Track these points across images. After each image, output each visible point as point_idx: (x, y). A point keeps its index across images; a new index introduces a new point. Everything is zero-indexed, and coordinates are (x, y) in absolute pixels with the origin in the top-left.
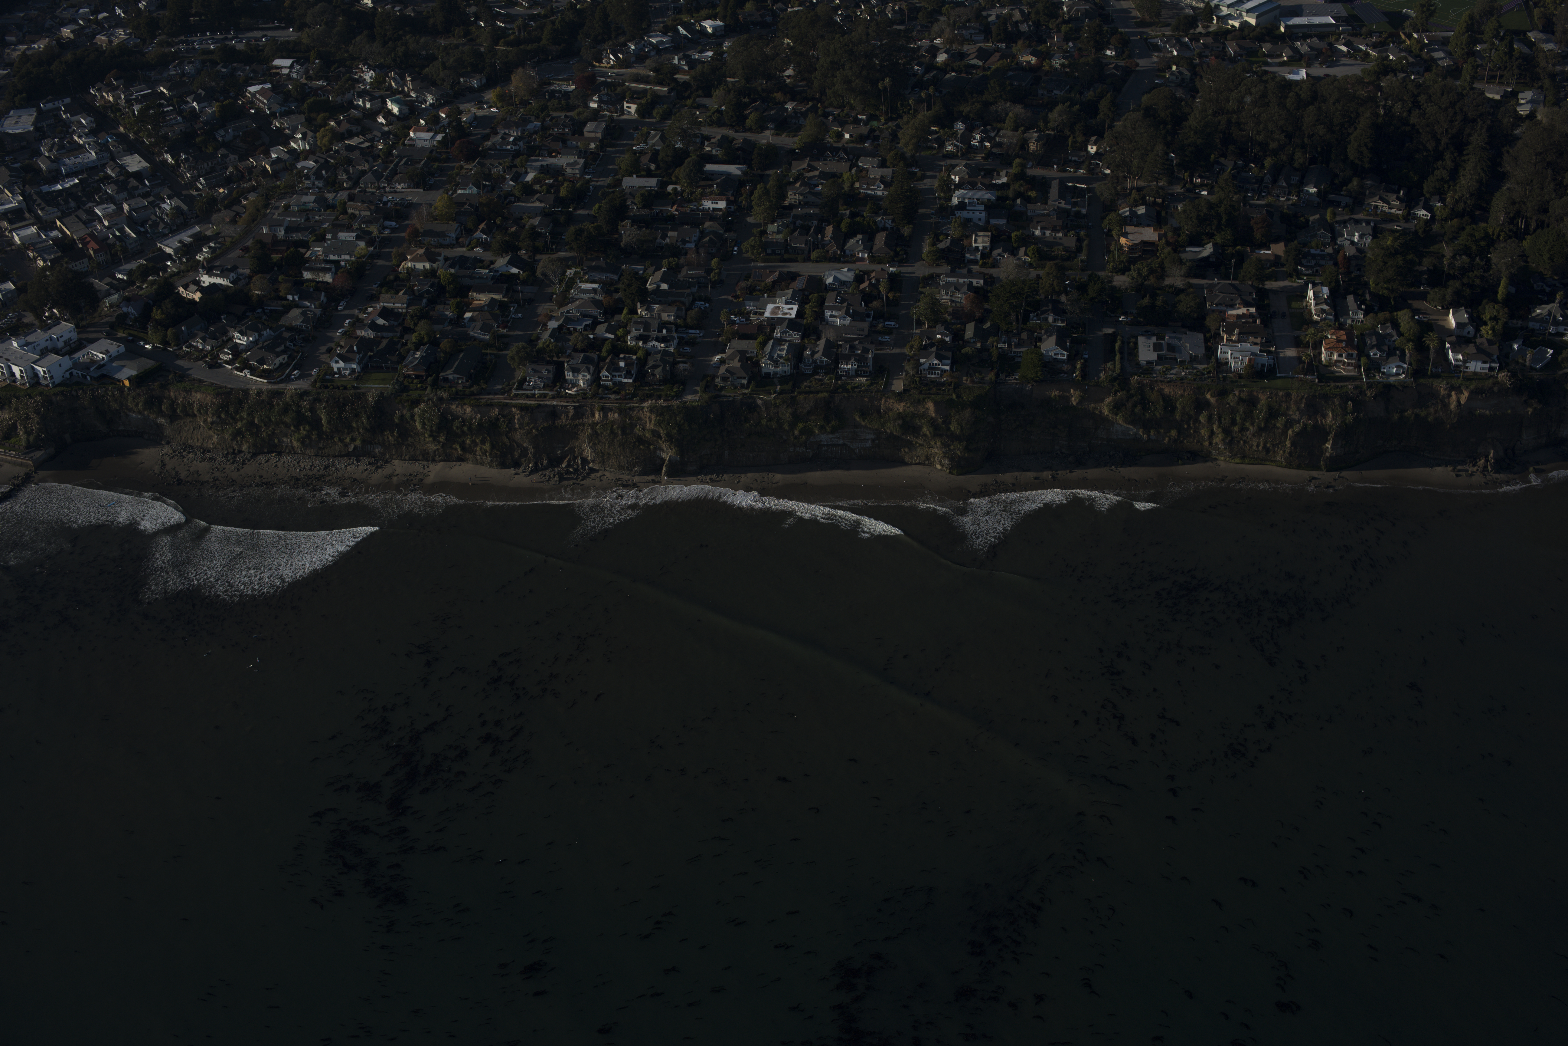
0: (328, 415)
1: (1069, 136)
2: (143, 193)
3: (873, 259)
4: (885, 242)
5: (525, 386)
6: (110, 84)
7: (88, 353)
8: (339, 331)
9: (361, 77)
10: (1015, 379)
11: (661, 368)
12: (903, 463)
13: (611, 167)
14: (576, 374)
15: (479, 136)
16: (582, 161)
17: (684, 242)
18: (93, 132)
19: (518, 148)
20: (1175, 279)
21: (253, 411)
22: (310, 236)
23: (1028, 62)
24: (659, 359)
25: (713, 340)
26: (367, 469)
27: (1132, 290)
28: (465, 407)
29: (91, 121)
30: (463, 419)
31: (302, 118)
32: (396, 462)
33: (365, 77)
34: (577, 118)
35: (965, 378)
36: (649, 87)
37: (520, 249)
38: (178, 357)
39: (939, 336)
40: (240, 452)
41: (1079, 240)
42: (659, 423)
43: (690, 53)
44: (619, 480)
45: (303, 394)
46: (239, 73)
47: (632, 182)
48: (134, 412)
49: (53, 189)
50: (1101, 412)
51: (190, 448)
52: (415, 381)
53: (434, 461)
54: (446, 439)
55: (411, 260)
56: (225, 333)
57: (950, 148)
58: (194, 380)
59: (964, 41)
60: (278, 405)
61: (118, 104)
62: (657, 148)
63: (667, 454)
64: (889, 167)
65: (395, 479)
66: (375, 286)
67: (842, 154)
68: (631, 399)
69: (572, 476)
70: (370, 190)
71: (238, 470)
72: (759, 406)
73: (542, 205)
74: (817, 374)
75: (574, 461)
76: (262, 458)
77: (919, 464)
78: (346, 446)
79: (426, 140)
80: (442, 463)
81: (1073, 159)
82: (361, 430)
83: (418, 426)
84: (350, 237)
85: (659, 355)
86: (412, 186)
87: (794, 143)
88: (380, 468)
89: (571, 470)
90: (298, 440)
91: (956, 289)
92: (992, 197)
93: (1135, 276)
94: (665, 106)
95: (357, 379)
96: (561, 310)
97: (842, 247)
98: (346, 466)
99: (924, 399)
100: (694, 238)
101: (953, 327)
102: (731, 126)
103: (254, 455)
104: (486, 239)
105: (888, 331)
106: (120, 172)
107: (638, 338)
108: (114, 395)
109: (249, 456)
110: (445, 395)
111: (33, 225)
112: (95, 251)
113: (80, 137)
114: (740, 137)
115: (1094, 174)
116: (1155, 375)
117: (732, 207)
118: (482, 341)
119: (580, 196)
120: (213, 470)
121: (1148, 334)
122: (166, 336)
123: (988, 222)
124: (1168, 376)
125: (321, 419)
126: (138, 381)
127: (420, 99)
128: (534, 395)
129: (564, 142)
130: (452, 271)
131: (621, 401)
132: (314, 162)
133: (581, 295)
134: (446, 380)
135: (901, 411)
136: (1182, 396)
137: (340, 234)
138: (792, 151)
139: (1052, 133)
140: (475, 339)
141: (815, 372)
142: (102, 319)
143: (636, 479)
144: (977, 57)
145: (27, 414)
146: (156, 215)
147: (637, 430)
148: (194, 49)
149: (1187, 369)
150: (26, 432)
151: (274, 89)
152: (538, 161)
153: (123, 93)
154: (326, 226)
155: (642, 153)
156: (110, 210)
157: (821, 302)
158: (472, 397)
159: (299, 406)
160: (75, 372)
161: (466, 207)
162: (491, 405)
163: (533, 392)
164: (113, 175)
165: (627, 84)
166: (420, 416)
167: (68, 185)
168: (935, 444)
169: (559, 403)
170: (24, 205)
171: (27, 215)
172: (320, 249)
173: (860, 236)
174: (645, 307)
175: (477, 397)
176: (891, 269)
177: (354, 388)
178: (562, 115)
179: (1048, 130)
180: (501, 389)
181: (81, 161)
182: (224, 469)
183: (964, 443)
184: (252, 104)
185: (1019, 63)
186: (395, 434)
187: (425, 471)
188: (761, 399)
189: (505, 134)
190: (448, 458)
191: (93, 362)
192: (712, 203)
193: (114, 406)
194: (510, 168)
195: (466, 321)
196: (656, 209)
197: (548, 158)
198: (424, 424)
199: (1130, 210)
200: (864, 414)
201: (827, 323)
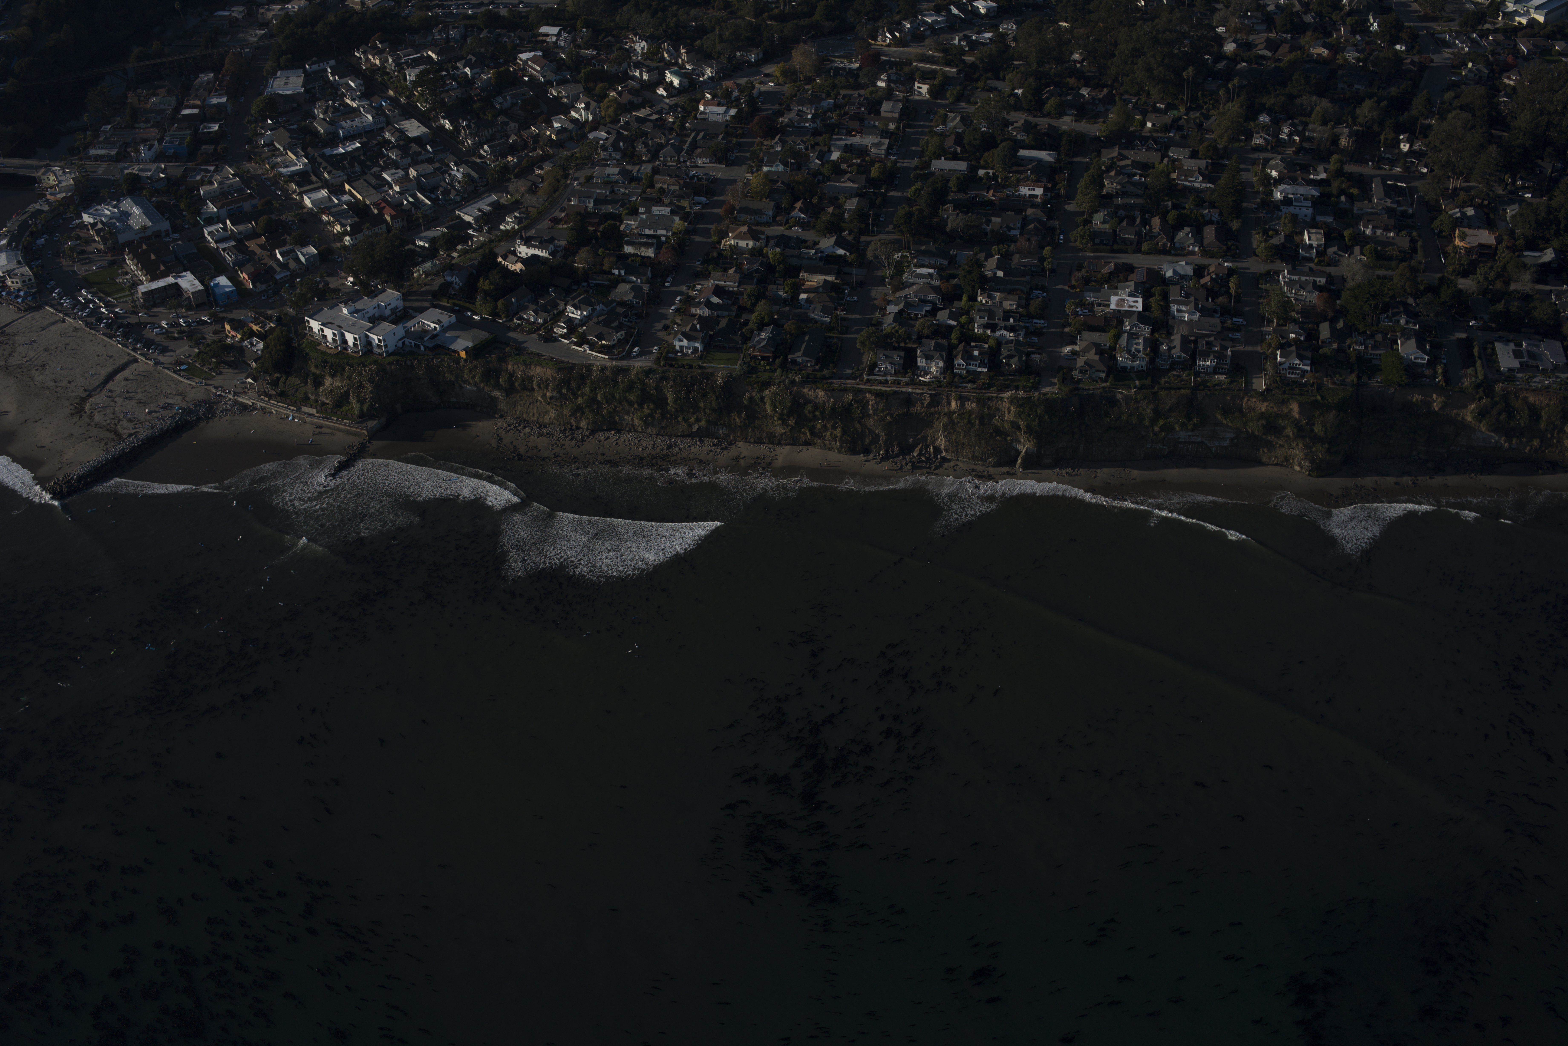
0: (675, 394)
1: (1380, 134)
2: (426, 159)
3: (1205, 253)
4: (1216, 236)
5: (876, 372)
6: (375, 47)
7: (419, 323)
8: (672, 308)
9: (631, 47)
10: (1377, 382)
11: (1016, 359)
12: (1260, 463)
13: (914, 148)
14: (929, 362)
15: (770, 112)
16: (886, 141)
17: (1009, 228)
18: (365, 96)
19: (815, 125)
20: (1523, 284)
21: (596, 388)
22: (622, 209)
23: (1319, 55)
24: (1013, 348)
25: (1058, 330)
26: (711, 451)
27: (1478, 295)
28: (817, 391)
29: (360, 84)
30: (815, 403)
31: (580, 88)
32: (741, 444)
33: (636, 47)
34: (869, 96)
35: (1325, 379)
36: (938, 68)
37: (843, 230)
38: (510, 329)
39: (1293, 336)
40: (578, 428)
41: (1413, 241)
42: (1019, 415)
43: (967, 33)
44: (973, 470)
45: (648, 372)
46: (505, 39)
47: (940, 165)
48: (469, 383)
49: (335, 152)
50: (1463, 418)
51: (526, 423)
52: (762, 363)
53: (779, 444)
54: (796, 423)
55: (734, 238)
56: (556, 306)
57: (1257, 141)
58: (532, 353)
59: (1251, 30)
60: (622, 382)
61: (385, 67)
62: (957, 130)
63: (1024, 446)
64: (1201, 159)
65: (742, 461)
66: (698, 263)
67: (1152, 143)
68: (988, 388)
69: (924, 465)
70: (671, 164)
71: (579, 447)
72: (1118, 401)
73: (857, 186)
74: (1174, 369)
75: (926, 450)
76: (601, 436)
77: (1277, 464)
78: (690, 426)
79: (718, 114)
80: (788, 447)
81: (1387, 156)
82: (707, 411)
83: (769, 408)
84: (665, 211)
85: (1013, 345)
86: (713, 161)
87: (1098, 130)
88: (725, 449)
89: (923, 458)
90: (641, 419)
91: (1301, 287)
92: (1317, 194)
93: (1481, 280)
94: (958, 88)
95: (701, 358)
96: (898, 294)
97: (1172, 239)
98: (689, 446)
99: (1288, 400)
100: (1019, 226)
101: (1306, 326)
102: (1028, 111)
103: (593, 432)
104: (803, 218)
105: (1237, 328)
106: (400, 136)
107: (986, 327)
108: (449, 366)
109: (587, 433)
110: (797, 378)
111: (323, 188)
112: (392, 217)
113: (353, 100)
114: (1043, 123)
115: (1410, 174)
116: (1518, 383)
117: (1049, 194)
118: (823, 323)
119: (891, 177)
120: (553, 445)
121: (1507, 341)
122: (496, 307)
123: (1313, 218)
124: (1532, 384)
125: (667, 399)
126: (475, 352)
127: (697, 72)
128: (887, 381)
129: (862, 121)
130: (778, 250)
131: (979, 391)
132: (606, 133)
133: (916, 280)
134: (794, 362)
135: (1263, 410)
136: (1547, 405)
137: (654, 208)
138: (1098, 139)
139: (1361, 129)
140: (816, 322)
141: (1171, 368)
142: (422, 287)
143: (991, 470)
144: (1266, 48)
145: (361, 382)
146: (445, 181)
147: (996, 421)
148: (452, 13)
149: (1550, 377)
150: (359, 401)
151: (544, 56)
152: (841, 139)
153: (392, 56)
154: (634, 199)
155: (942, 135)
156: (399, 175)
157: (1165, 296)
158: (825, 381)
159: (644, 384)
160: (407, 341)
161: (779, 184)
162: (845, 390)
163: (885, 378)
164: (393, 139)
165: (914, 64)
166: (770, 399)
167: (349, 149)
168: (1297, 445)
169: (914, 391)
170: (309, 168)
171: (313, 178)
172: (633, 223)
173: (1187, 229)
174: (986, 294)
175: (829, 381)
176: (1226, 264)
177: (700, 367)
178: (855, 93)
179: (1356, 126)
180: (852, 374)
181: (359, 125)
182: (564, 445)
183: (1327, 446)
184: (524, 71)
185: (1310, 55)
186: (743, 416)
187: (772, 454)
188: (1121, 393)
189: (799, 111)
190: (794, 442)
191: (425, 332)
192: (1029, 189)
193: (450, 377)
194: (813, 147)
195: (803, 303)
196: (972, 193)
197: (849, 138)
198: (775, 406)
199: (1460, 211)
200: (1226, 413)
201: (1174, 318)
